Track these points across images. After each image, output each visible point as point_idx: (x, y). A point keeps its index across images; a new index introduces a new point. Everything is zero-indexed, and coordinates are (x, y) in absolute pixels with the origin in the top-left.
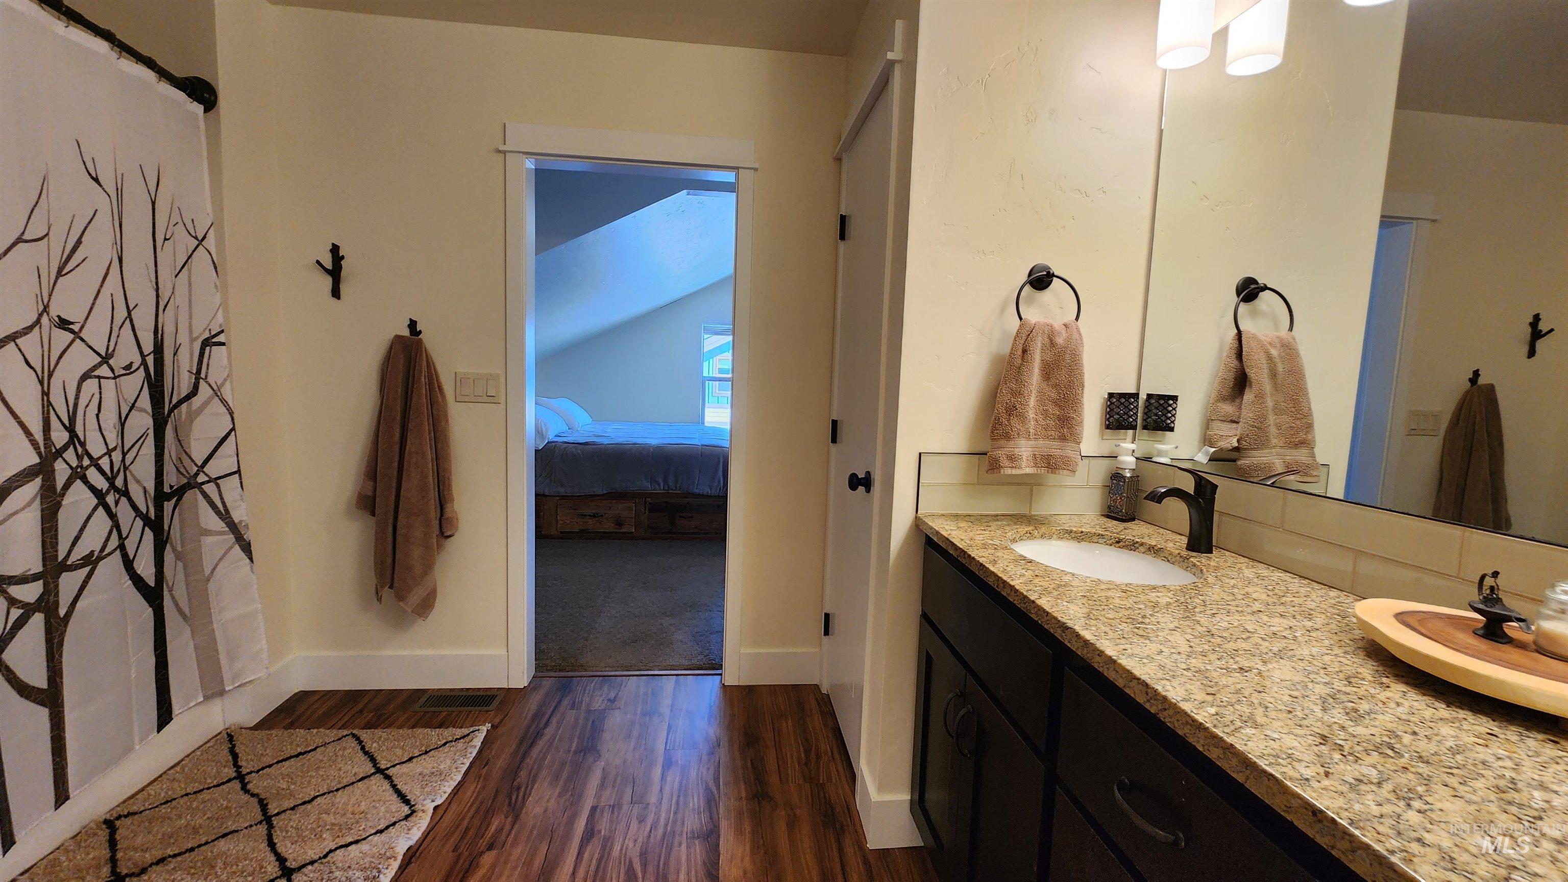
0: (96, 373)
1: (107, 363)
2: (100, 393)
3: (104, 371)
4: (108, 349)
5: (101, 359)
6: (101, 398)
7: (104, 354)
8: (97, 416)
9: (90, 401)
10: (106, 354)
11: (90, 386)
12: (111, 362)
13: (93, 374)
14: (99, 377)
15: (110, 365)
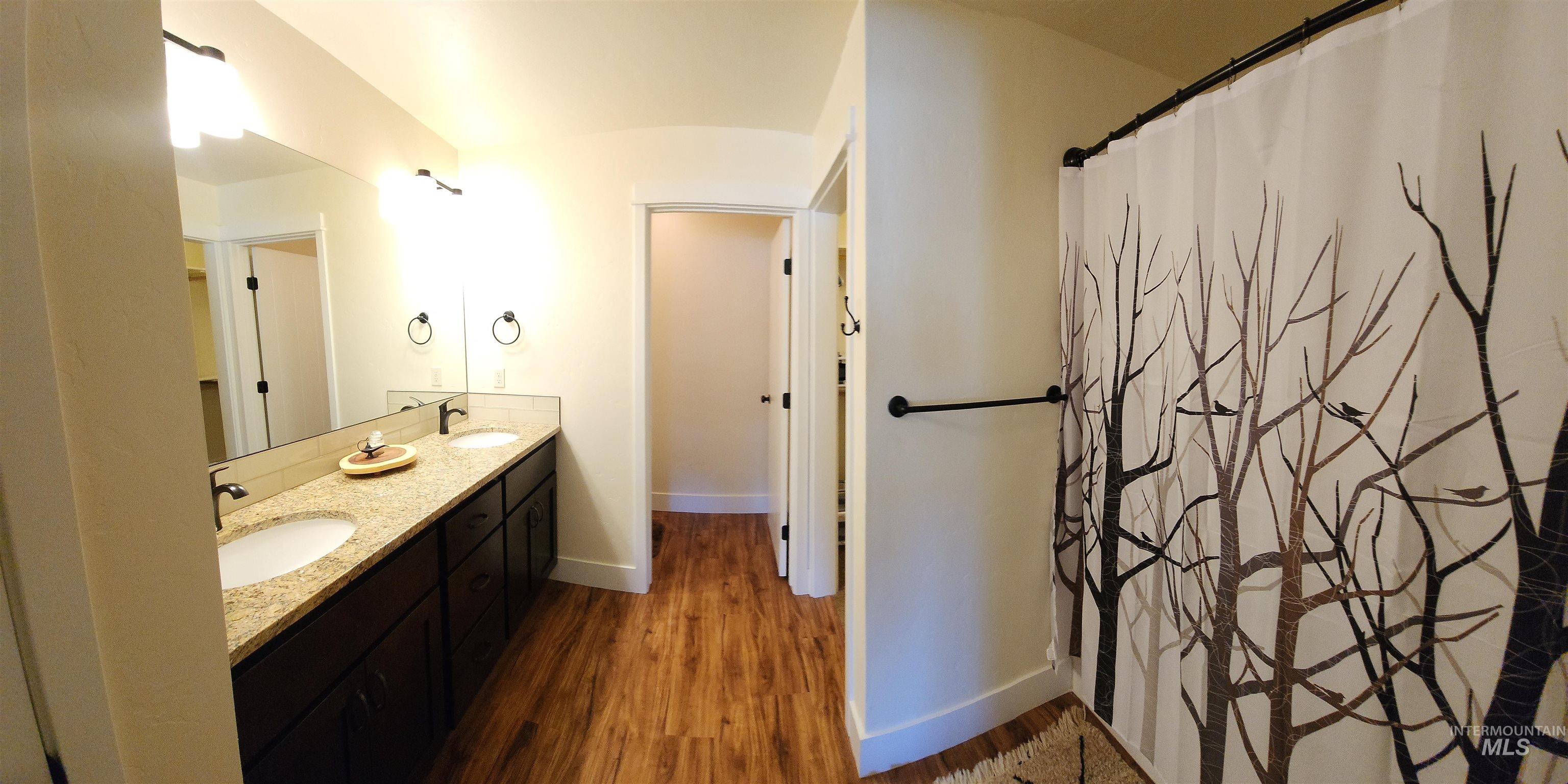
0: (1379, 483)
1: (1395, 473)
2: (1382, 511)
3: (1390, 483)
4: (1399, 454)
5: (1388, 467)
6: (1381, 518)
7: (1393, 462)
8: (1374, 539)
9: (1368, 516)
10: (1397, 461)
11: (1370, 497)
12: (1401, 473)
13: (1376, 483)
14: (1383, 490)
15: (1399, 477)
